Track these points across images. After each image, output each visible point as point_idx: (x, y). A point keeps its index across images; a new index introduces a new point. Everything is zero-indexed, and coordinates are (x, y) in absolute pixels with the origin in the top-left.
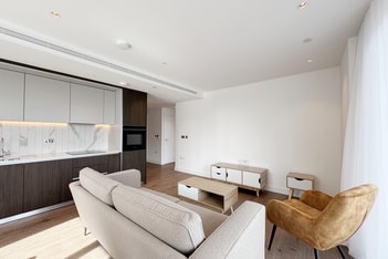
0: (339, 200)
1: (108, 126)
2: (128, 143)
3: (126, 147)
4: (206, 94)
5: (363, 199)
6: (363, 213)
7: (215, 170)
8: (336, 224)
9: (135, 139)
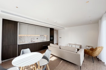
0: (96, 48)
1: (46, 36)
2: (51, 39)
3: (50, 40)
4: (66, 28)
5: (100, 48)
6: (100, 50)
7: (69, 45)
8: (96, 52)
9: (52, 38)
